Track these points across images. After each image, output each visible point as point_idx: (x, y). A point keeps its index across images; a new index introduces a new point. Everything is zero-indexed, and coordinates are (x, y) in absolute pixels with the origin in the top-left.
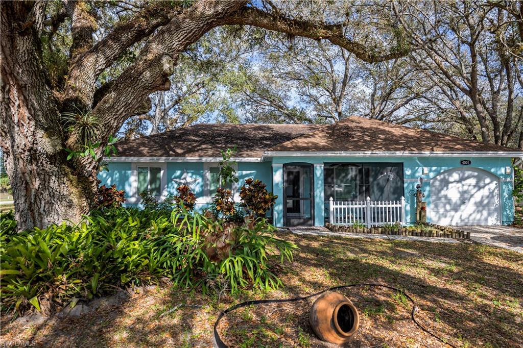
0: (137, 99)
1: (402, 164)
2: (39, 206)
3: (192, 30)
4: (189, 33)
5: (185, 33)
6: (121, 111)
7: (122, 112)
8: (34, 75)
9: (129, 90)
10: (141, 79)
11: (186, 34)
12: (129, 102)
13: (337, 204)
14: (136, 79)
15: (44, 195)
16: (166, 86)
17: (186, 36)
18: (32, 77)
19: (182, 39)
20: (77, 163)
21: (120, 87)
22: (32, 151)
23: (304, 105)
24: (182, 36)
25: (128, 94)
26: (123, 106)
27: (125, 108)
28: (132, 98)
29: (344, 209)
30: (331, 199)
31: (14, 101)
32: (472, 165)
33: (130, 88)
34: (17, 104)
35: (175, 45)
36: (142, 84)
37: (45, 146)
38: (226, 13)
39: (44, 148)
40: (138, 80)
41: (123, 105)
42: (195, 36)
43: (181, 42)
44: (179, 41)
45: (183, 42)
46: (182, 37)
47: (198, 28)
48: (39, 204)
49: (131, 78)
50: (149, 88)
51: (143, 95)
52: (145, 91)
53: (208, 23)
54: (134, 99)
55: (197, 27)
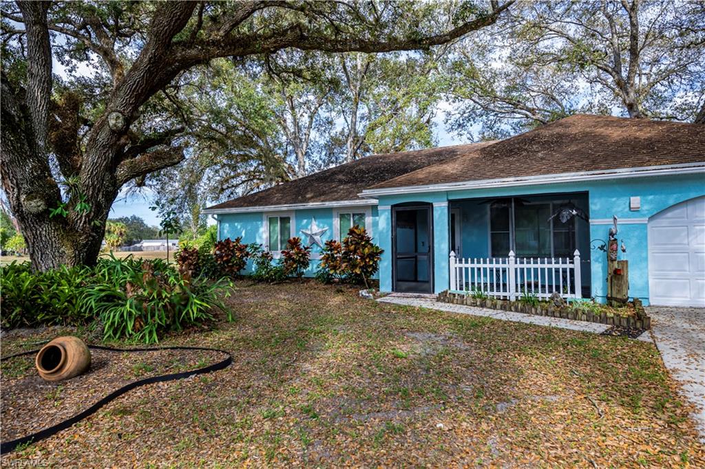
1: (587, 193)
3: (135, 82)
4: (133, 85)
30: (451, 254)
38: (155, 56)
42: (141, 86)
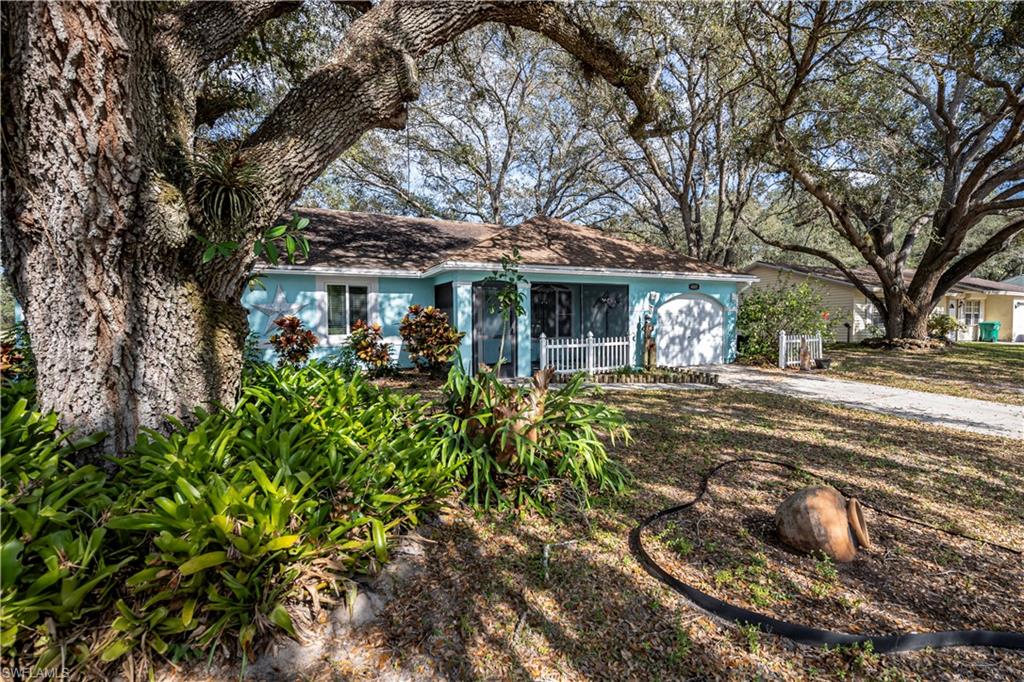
0: (345, 140)
1: (628, 287)
2: (132, 374)
3: (453, 16)
4: (448, 20)
5: (440, 18)
6: (311, 160)
7: (313, 164)
8: (143, 31)
9: (331, 116)
10: (359, 96)
11: (442, 22)
12: (330, 141)
13: (550, 343)
14: (350, 94)
15: (145, 346)
16: (400, 120)
17: (441, 25)
18: (138, 32)
19: (433, 30)
20: (203, 271)
21: (311, 105)
22: (129, 235)
23: (427, 192)
24: (434, 22)
25: (329, 125)
26: (316, 150)
27: (321, 154)
28: (337, 134)
29: (560, 349)
30: (543, 335)
31: (91, 92)
32: (701, 290)
33: (334, 112)
34: (99, 100)
35: (419, 38)
36: (361, 108)
37: (162, 225)
39: (159, 231)
40: (353, 96)
41: (317, 147)
42: (454, 29)
43: (431, 36)
44: (428, 33)
45: (434, 36)
46: (434, 26)
47: (463, 14)
48: (131, 369)
49: (337, 90)
50: (372, 119)
51: (358, 131)
52: (363, 125)
53: (481, 9)
54: (339, 137)
55: (461, 12)
